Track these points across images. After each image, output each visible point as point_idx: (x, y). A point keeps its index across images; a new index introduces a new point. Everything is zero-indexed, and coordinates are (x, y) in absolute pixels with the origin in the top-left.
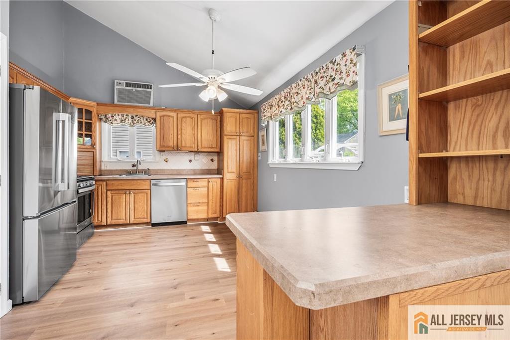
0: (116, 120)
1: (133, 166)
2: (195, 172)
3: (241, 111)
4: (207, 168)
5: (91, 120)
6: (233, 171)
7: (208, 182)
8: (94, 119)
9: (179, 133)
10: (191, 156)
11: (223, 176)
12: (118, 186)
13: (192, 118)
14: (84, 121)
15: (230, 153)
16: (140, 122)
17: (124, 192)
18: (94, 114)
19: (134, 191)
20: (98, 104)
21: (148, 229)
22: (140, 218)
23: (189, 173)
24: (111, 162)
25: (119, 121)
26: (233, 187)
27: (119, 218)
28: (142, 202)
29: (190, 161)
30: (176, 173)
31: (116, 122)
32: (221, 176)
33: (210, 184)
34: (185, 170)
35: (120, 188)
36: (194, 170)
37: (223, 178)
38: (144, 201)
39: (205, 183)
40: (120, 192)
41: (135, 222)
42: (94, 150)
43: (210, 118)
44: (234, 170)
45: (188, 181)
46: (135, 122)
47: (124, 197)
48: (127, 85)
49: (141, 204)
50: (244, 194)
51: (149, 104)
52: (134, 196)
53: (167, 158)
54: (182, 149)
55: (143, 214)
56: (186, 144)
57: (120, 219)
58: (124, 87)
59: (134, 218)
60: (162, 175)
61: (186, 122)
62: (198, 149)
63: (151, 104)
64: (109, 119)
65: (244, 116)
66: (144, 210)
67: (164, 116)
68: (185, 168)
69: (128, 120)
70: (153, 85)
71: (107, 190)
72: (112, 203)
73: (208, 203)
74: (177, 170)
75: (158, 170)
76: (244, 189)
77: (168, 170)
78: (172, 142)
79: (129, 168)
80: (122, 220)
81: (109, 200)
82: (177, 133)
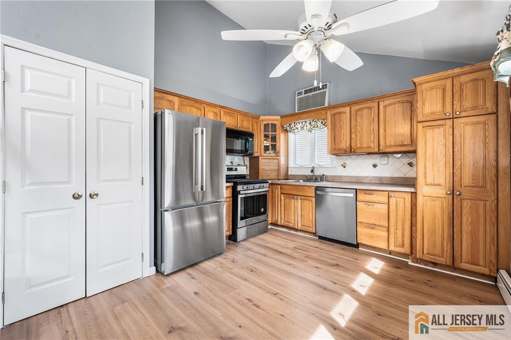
0: (297, 128)
1: (312, 171)
2: (382, 182)
3: (457, 71)
4: (402, 176)
5: (276, 132)
6: (436, 182)
7: (389, 197)
8: (278, 131)
9: (353, 130)
10: (376, 160)
11: (416, 189)
12: (288, 190)
13: (370, 108)
14: (270, 133)
15: (429, 152)
16: (316, 126)
17: (292, 197)
18: (278, 126)
19: (301, 197)
20: (282, 117)
21: (314, 240)
22: (306, 226)
23: (373, 182)
24: (295, 168)
25: (300, 129)
26: (438, 212)
27: (289, 221)
28: (308, 210)
29: (375, 166)
30: (355, 180)
31: (297, 130)
32: (413, 190)
33: (392, 201)
34: (366, 177)
35: (290, 192)
36: (380, 178)
37: (416, 193)
38: (309, 209)
39: (383, 198)
40: (290, 196)
41: (302, 229)
42: (278, 158)
43: (399, 102)
44: (442, 182)
45: (358, 192)
46: (312, 127)
47: (293, 202)
48: (306, 92)
49: (306, 211)
50: (466, 228)
51: (324, 105)
52: (301, 202)
53: (345, 163)
54: (357, 151)
55: (308, 222)
56: (361, 143)
57: (290, 223)
58: (303, 95)
59: (301, 225)
60: (337, 182)
61: (361, 116)
62: (379, 149)
63: (326, 105)
64: (293, 129)
65: (464, 79)
66: (309, 219)
67: (335, 114)
68: (367, 175)
69: (307, 126)
70: (328, 83)
71: (281, 193)
72: (284, 206)
73: (388, 227)
74: (356, 177)
75: (335, 176)
76: (466, 219)
77: (346, 176)
78: (345, 144)
79: (309, 173)
80: (292, 224)
81: (283, 202)
82: (351, 131)
